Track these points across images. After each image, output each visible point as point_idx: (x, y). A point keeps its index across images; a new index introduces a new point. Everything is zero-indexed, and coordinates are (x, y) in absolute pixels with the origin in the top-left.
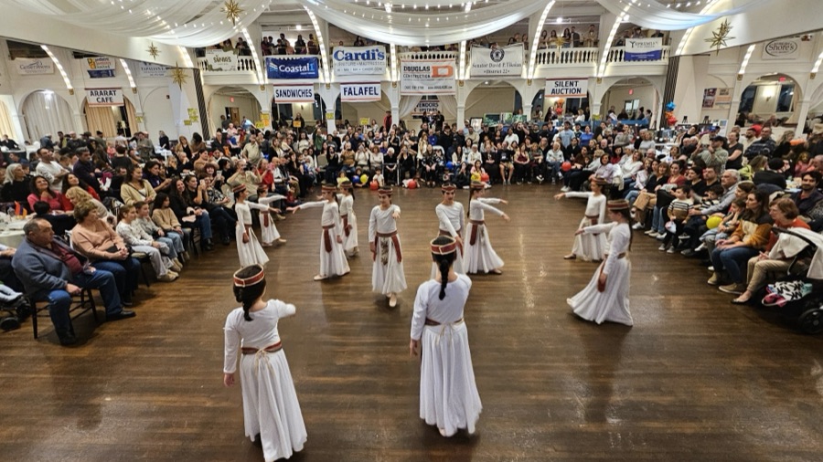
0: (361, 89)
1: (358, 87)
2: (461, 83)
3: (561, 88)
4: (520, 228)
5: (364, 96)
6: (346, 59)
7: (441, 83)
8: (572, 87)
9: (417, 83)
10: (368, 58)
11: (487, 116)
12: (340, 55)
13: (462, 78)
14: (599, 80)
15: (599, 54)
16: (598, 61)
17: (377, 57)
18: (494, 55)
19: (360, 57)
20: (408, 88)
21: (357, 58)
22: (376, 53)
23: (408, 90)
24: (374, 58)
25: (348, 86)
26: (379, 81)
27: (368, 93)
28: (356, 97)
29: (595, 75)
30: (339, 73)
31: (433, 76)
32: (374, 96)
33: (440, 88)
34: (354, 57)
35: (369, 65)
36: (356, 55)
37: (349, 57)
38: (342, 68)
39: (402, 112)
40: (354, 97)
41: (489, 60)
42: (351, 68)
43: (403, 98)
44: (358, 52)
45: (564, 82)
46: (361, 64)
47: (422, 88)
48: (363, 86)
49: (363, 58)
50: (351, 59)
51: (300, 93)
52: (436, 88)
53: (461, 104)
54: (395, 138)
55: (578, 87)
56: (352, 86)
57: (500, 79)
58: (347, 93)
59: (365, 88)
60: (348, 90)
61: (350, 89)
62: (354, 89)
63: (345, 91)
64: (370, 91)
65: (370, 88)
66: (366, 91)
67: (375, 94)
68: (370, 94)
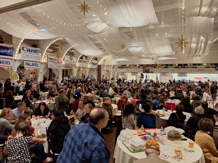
0: (32, 64)
1: (31, 63)
5: (33, 67)
6: (28, 51)
9: (53, 64)
10: (36, 52)
12: (25, 49)
15: (88, 62)
16: (88, 63)
17: (39, 52)
18: (71, 58)
19: (33, 51)
20: (50, 65)
21: (32, 52)
22: (39, 51)
23: (50, 66)
24: (38, 53)
27: (35, 65)
28: (30, 67)
29: (87, 67)
30: (24, 56)
31: (57, 62)
34: (31, 51)
35: (36, 55)
36: (32, 50)
37: (28, 50)
38: (26, 54)
41: (70, 60)
42: (29, 55)
44: (33, 49)
46: (33, 54)
47: (54, 66)
48: (33, 63)
49: (34, 52)
50: (30, 51)
51: (4, 62)
52: (58, 66)
53: (61, 72)
55: (86, 70)
56: (29, 62)
58: (27, 65)
59: (34, 64)
60: (27, 63)
61: (28, 63)
62: (30, 63)
63: (26, 64)
64: (36, 65)
65: (36, 64)
66: (34, 65)
67: (38, 66)
68: (36, 66)
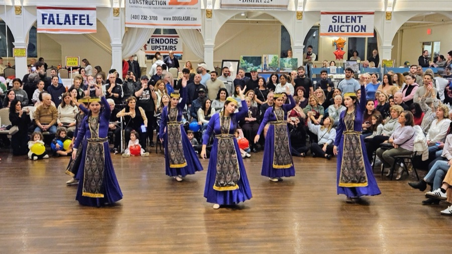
0: (67, 16)
1: (62, 14)
2: (209, 13)
3: (340, 24)
4: (295, 214)
5: (72, 27)
7: (182, 13)
8: (354, 24)
9: (148, 12)
11: (244, 58)
13: (209, 7)
14: (388, 15)
20: (135, 17)
23: (134, 21)
25: (49, 12)
26: (94, 6)
27: (77, 22)
28: (59, 27)
29: (383, 10)
31: (170, 4)
32: (86, 27)
33: (179, 19)
39: (126, 50)
40: (57, 27)
43: (129, 31)
45: (344, 16)
47: (156, 18)
48: (71, 13)
52: (174, 18)
53: (210, 41)
54: (116, 86)
55: (363, 23)
56: (55, 12)
57: (260, 11)
58: (46, 21)
59: (74, 16)
60: (48, 17)
61: (51, 15)
62: (58, 15)
63: (44, 19)
64: (81, 19)
65: (81, 16)
66: (74, 19)
67: (88, 24)
68: (81, 24)
